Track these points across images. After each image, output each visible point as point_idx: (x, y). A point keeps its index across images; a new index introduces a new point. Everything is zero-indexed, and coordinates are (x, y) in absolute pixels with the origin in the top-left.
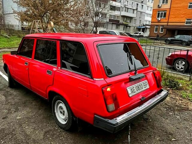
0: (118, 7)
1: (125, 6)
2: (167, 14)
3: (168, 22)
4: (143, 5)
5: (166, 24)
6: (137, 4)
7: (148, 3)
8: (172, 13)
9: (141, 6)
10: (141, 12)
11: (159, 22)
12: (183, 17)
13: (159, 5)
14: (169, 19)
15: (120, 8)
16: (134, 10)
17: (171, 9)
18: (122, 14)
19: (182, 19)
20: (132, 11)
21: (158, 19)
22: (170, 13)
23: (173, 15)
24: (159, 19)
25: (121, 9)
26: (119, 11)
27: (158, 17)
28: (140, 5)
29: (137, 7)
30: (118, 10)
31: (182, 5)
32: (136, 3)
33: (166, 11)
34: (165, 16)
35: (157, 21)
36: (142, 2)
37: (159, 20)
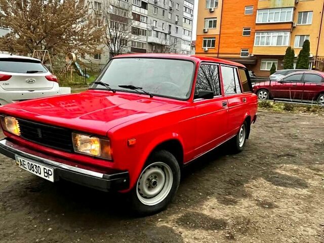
0: (143, 30)
1: (153, 28)
2: (217, 42)
3: (218, 54)
4: (177, 28)
5: (216, 55)
6: (170, 26)
7: (184, 25)
8: (223, 42)
9: (175, 29)
10: (176, 38)
11: (206, 52)
12: (238, 46)
13: (204, 30)
14: (220, 49)
15: (146, 30)
16: (166, 34)
17: (221, 36)
18: (149, 41)
19: (235, 49)
20: (163, 36)
21: (205, 49)
22: (221, 41)
23: (224, 43)
24: (207, 48)
25: (147, 32)
26: (145, 35)
27: (205, 45)
28: (173, 26)
29: (170, 29)
30: (143, 35)
31: (234, 31)
32: (168, 24)
33: (215, 38)
34: (213, 45)
35: (203, 52)
36: (176, 23)
37: (207, 50)
